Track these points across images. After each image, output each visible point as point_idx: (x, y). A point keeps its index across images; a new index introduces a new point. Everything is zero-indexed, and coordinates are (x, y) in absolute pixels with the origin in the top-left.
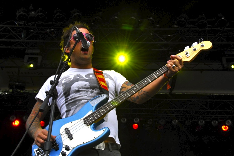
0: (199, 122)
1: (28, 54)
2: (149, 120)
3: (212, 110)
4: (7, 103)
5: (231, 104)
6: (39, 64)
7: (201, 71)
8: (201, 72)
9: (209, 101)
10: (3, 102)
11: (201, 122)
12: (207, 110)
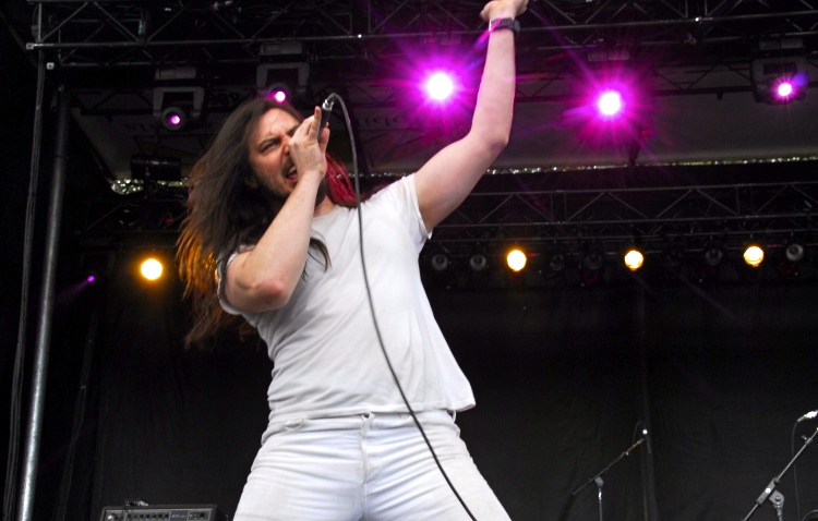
0: (708, 255)
1: (162, 83)
2: (555, 258)
3: (747, 217)
4: (131, 224)
5: (804, 194)
6: (196, 115)
7: (720, 92)
8: (720, 97)
9: (740, 189)
10: (121, 222)
11: (711, 255)
12: (731, 218)
